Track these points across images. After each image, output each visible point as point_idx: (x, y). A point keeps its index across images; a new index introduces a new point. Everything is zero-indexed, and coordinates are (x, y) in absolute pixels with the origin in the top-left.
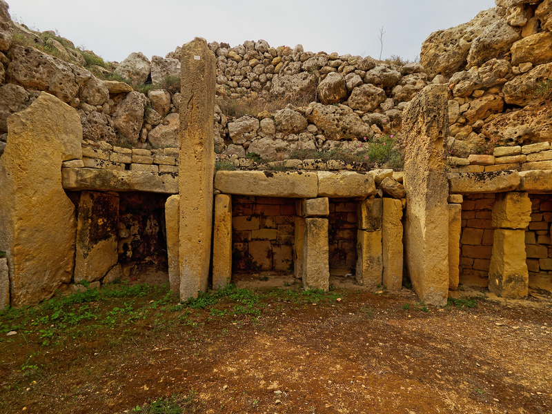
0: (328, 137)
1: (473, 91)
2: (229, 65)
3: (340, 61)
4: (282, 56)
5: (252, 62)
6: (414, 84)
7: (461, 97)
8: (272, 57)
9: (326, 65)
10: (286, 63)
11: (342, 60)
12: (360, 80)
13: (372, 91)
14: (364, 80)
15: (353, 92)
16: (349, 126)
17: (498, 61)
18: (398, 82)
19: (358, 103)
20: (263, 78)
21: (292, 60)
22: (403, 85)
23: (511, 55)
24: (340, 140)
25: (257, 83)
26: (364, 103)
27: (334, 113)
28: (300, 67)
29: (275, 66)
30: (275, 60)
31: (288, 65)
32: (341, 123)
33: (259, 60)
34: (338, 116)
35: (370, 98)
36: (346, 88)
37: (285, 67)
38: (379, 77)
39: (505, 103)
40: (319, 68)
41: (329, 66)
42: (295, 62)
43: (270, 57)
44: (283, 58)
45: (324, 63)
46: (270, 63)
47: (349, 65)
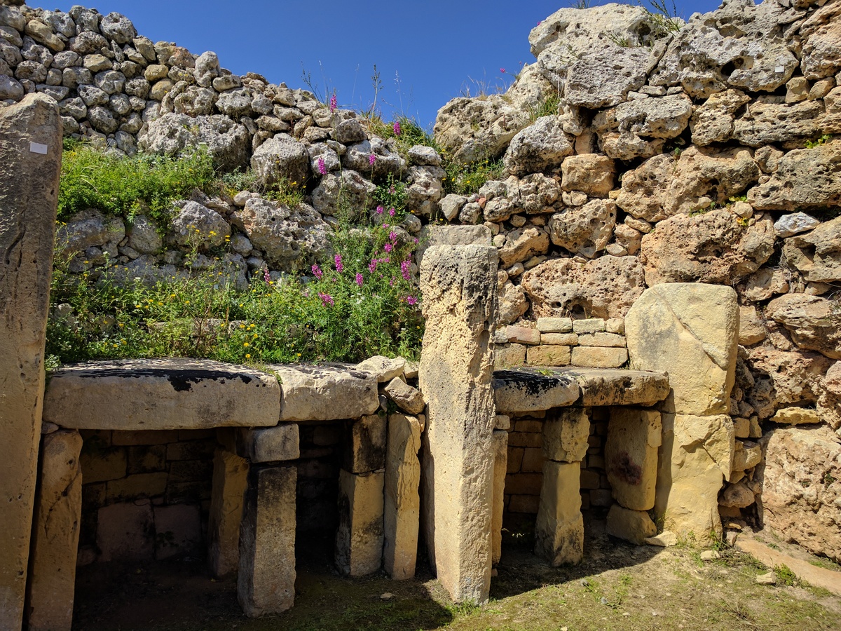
0: (275, 267)
1: (512, 216)
2: (28, 54)
3: (297, 112)
4: (169, 66)
5: (92, 61)
7: (495, 222)
8: (143, 62)
9: (271, 114)
10: (180, 84)
11: (302, 112)
12: (335, 161)
13: (359, 186)
14: (345, 162)
15: (323, 181)
16: (315, 250)
17: (546, 179)
19: (331, 205)
20: (119, 104)
21: (193, 82)
22: (410, 183)
23: (560, 174)
25: (106, 112)
27: (286, 219)
28: (213, 102)
29: (152, 82)
30: (152, 70)
31: (184, 89)
32: (301, 241)
33: (113, 59)
34: (294, 227)
35: (354, 198)
36: (310, 171)
37: (176, 94)
38: (370, 162)
39: (551, 242)
40: (255, 115)
41: (275, 116)
42: (201, 89)
43: (139, 59)
44: (172, 71)
45: (266, 110)
46: (139, 73)
47: (315, 125)
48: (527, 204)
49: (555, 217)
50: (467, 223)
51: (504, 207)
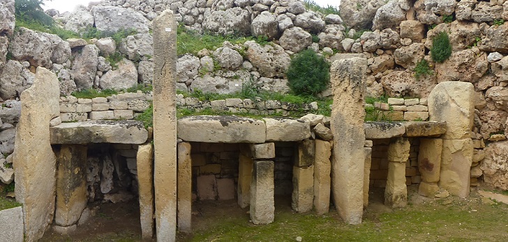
0: (263, 75)
1: (377, 49)
6: (335, 34)
7: (369, 52)
9: (259, 2)
12: (291, 23)
13: (302, 35)
14: (294, 23)
15: (285, 33)
16: (281, 66)
17: (392, 31)
18: (322, 30)
19: (289, 44)
20: (195, 11)
22: (327, 33)
23: (399, 29)
24: (273, 78)
25: (190, 16)
26: (294, 45)
27: (268, 52)
28: (233, 2)
32: (274, 62)
34: (272, 56)
35: (299, 41)
36: (278, 28)
37: (217, 2)
38: (307, 23)
39: (395, 63)
40: (252, 4)
48: (384, 43)
49: (397, 50)
50: (355, 52)
51: (373, 44)
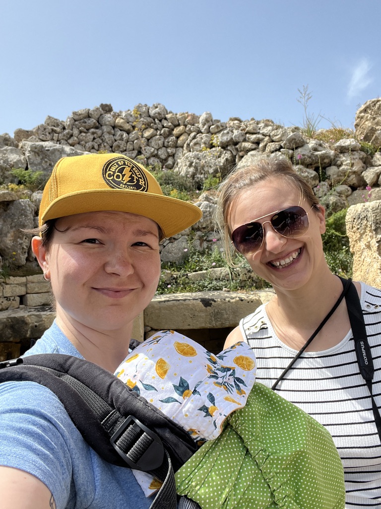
2: (117, 137)
3: (260, 136)
4: (186, 126)
5: (147, 134)
6: (352, 165)
8: (172, 127)
9: (245, 140)
10: (193, 134)
11: (263, 135)
13: (304, 174)
14: (293, 161)
18: (332, 162)
20: (162, 153)
21: (199, 132)
22: (339, 166)
25: (156, 160)
28: (211, 141)
29: (178, 137)
30: (176, 131)
31: (194, 138)
33: (157, 129)
37: (191, 141)
38: (310, 157)
40: (236, 143)
41: (248, 142)
42: (204, 135)
43: (170, 126)
44: (187, 129)
45: (241, 139)
46: (170, 133)
47: (273, 141)
